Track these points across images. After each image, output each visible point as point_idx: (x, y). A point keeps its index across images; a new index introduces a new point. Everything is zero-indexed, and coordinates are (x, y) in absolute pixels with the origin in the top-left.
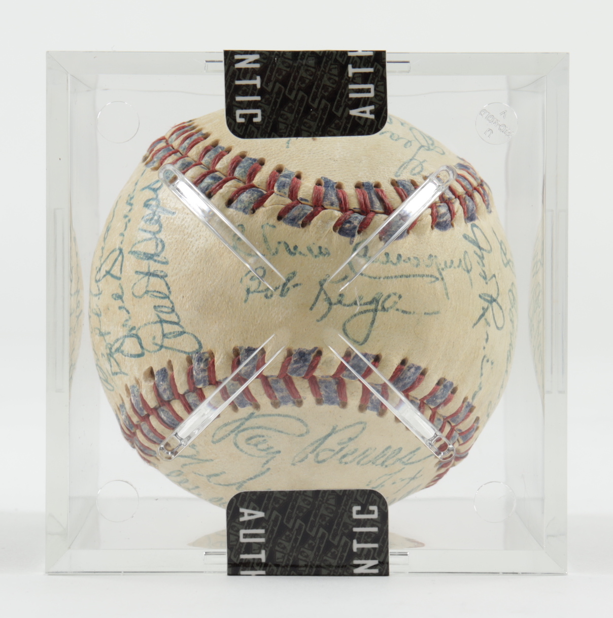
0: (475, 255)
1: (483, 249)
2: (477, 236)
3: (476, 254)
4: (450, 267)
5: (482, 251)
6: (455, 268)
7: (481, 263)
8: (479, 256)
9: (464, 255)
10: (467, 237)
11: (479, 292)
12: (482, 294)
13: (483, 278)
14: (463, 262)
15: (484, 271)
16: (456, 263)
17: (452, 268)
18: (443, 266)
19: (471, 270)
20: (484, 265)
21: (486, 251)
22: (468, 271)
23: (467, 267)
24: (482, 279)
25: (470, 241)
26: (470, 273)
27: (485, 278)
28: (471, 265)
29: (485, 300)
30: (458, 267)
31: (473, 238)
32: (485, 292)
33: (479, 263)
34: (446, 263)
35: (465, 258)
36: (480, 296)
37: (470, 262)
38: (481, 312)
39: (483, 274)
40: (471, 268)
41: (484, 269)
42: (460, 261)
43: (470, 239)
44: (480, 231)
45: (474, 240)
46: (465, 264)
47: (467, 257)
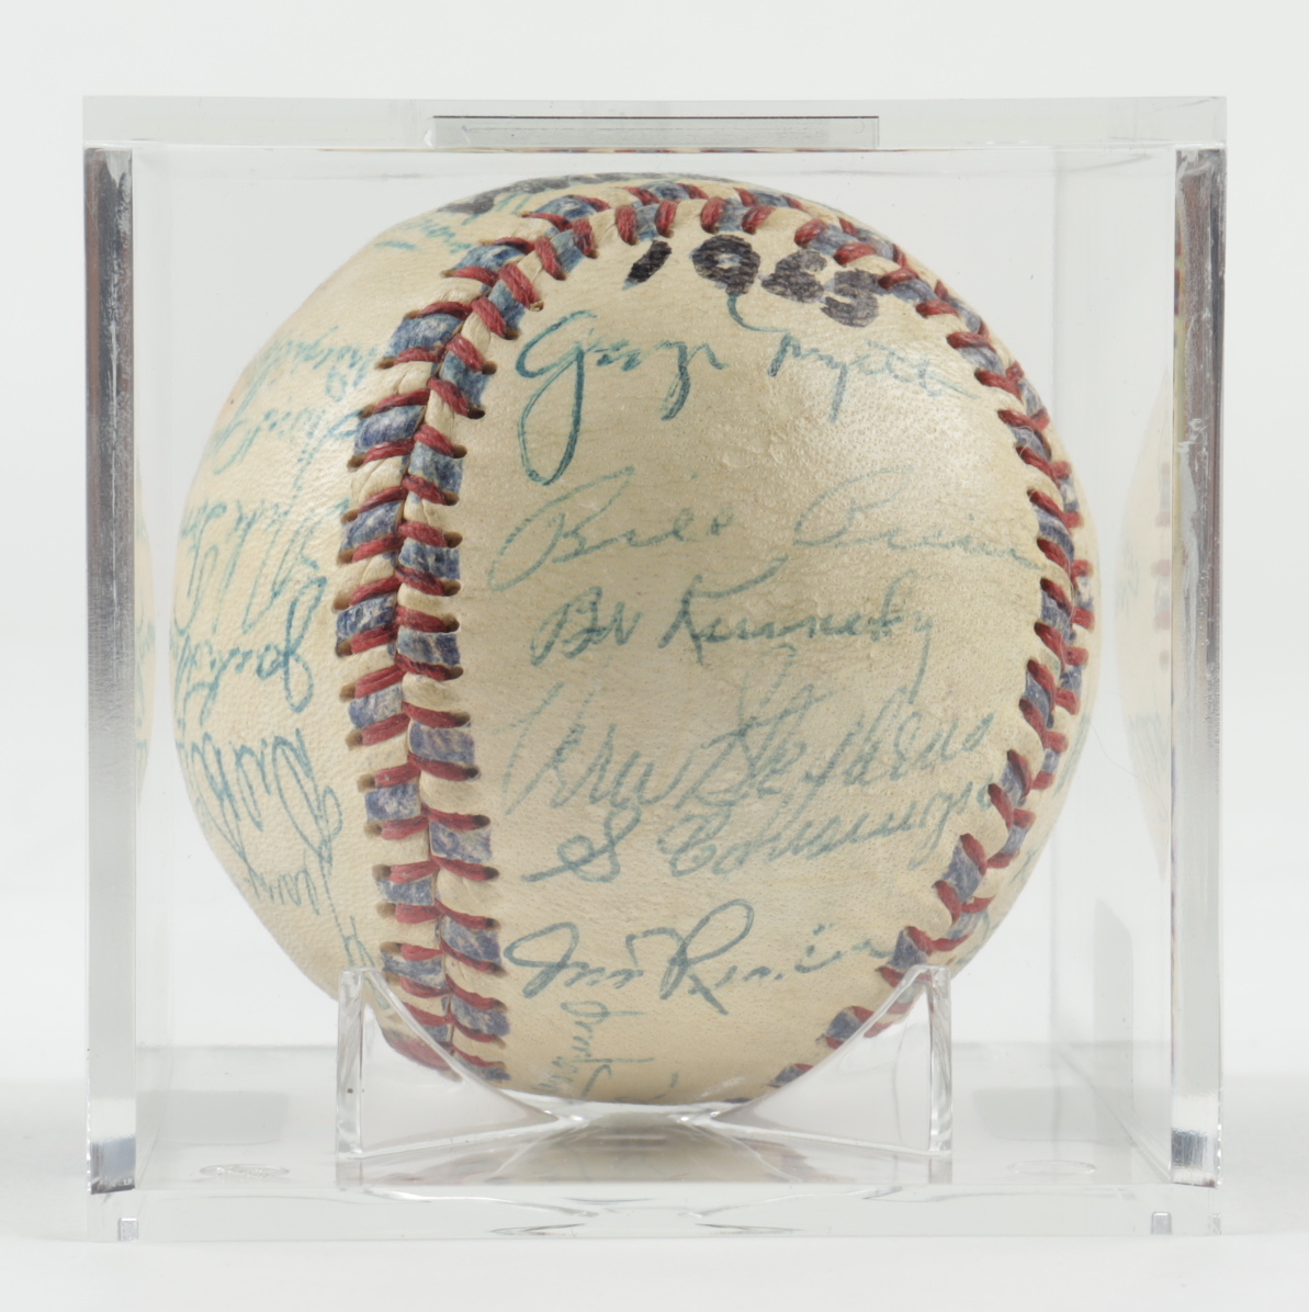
0: (574, 986)
1: (567, 956)
2: (534, 958)
3: (573, 981)
4: (587, 1043)
5: (569, 962)
6: (591, 1037)
7: (594, 977)
8: (579, 976)
9: (571, 1012)
10: (531, 988)
11: (656, 997)
12: (661, 990)
13: (627, 979)
14: (583, 1019)
15: (614, 975)
16: (582, 1032)
17: (590, 1042)
18: (582, 1055)
19: (604, 1007)
20: (601, 970)
21: (570, 951)
22: (605, 1014)
23: (593, 1015)
24: (630, 984)
25: (544, 984)
26: (609, 1010)
27: (629, 975)
28: (593, 1003)
29: (676, 984)
30: (590, 1031)
31: (537, 971)
32: (659, 980)
33: (594, 983)
34: (575, 1048)
35: (576, 1013)
36: (665, 997)
37: (586, 1003)
38: (699, 996)
39: (620, 978)
40: (599, 1004)
41: (609, 971)
42: (580, 1023)
43: (538, 982)
44: (524, 944)
45: (542, 972)
46: (587, 1015)
47: (574, 1008)
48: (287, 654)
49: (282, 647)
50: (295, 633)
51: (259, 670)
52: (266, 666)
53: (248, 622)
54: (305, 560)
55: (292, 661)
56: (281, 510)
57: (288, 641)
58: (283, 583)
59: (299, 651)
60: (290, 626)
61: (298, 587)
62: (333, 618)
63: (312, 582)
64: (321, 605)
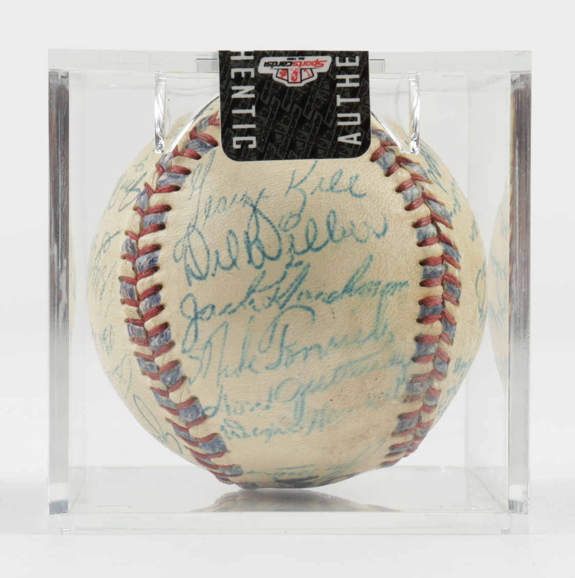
48: (196, 318)
49: (199, 321)
50: (193, 328)
51: (213, 307)
52: (208, 311)
53: (224, 327)
54: (197, 358)
55: (193, 316)
56: (223, 375)
57: (196, 324)
58: (206, 348)
59: (189, 321)
60: (196, 331)
61: (196, 347)
62: (173, 337)
63: (189, 351)
64: (181, 342)
